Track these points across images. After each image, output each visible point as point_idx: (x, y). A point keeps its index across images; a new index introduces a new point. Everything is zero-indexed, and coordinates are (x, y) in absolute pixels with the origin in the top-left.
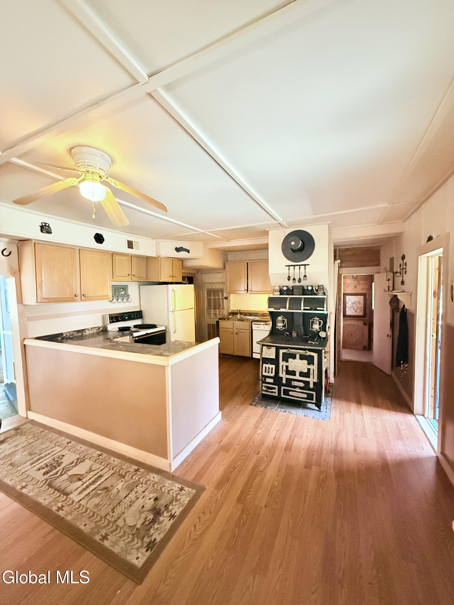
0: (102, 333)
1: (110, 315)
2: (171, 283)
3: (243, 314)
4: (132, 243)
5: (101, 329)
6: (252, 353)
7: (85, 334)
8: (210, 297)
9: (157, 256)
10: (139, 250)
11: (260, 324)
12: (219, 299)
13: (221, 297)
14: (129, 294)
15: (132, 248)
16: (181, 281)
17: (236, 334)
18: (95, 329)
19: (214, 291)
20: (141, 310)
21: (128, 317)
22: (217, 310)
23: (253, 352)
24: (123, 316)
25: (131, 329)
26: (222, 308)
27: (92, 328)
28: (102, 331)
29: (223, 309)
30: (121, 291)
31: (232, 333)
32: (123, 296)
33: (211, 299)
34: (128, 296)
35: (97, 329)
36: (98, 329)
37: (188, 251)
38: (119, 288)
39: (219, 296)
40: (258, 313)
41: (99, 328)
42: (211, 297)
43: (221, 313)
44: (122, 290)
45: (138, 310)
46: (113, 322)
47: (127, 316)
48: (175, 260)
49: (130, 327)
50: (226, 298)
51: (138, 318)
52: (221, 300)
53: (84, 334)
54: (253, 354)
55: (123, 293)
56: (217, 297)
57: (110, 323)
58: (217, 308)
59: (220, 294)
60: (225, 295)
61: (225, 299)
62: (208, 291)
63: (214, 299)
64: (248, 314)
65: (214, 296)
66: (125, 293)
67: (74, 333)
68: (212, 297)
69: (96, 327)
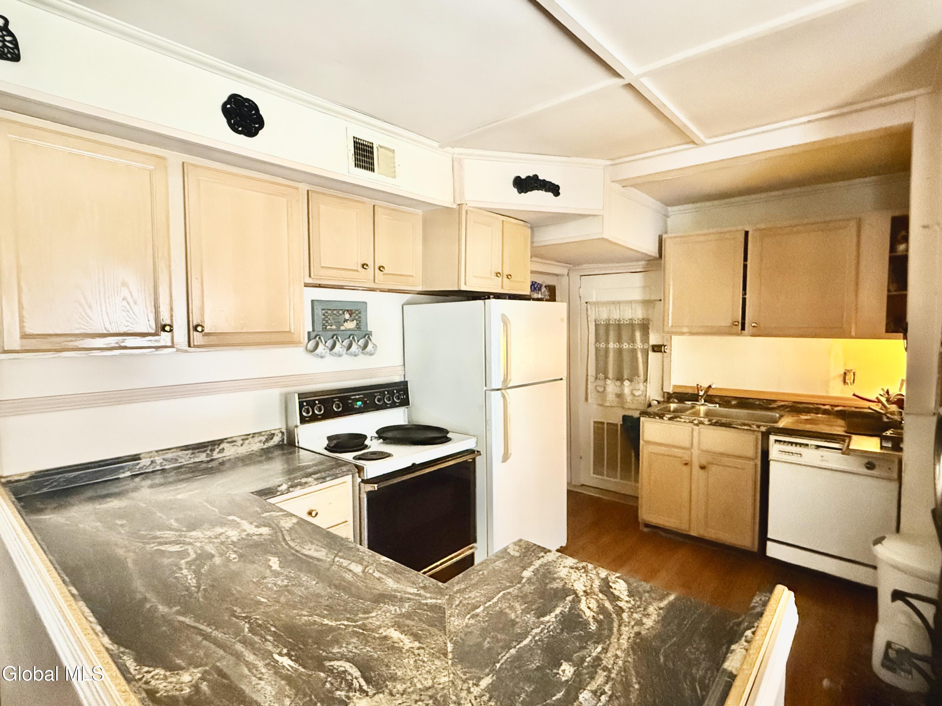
0: (277, 453)
1: (301, 395)
2: (498, 296)
3: (717, 400)
4: (372, 153)
5: (276, 440)
6: (763, 538)
7: (220, 455)
8: (602, 345)
9: (455, 206)
10: (394, 177)
11: (801, 445)
12: (633, 351)
13: (639, 345)
14: (369, 329)
15: (373, 170)
16: (526, 291)
17: (703, 468)
18: (257, 439)
19: (619, 325)
20: (406, 380)
21: (364, 403)
22: (627, 383)
23: (770, 536)
24: (348, 398)
25: (367, 442)
26: (642, 377)
27: (245, 438)
28: (280, 446)
29: (646, 380)
30: (346, 321)
31: (686, 464)
32: (351, 336)
33: (607, 350)
34: (367, 336)
35: (263, 438)
36: (267, 441)
37: (555, 190)
38: (338, 310)
39: (632, 340)
40: (775, 401)
41: (272, 436)
42: (607, 342)
43: (637, 393)
44: (347, 316)
45: (398, 379)
46: (314, 418)
47: (358, 400)
48: (510, 223)
49: (365, 437)
50: (657, 349)
51: (394, 405)
52: (639, 355)
53: (216, 455)
54: (769, 544)
55: (351, 325)
56: (625, 346)
57: (303, 420)
58: (625, 377)
59: (638, 335)
60: (654, 340)
61: (654, 351)
62: (596, 325)
63: (620, 352)
64: (734, 402)
65: (619, 340)
66: (358, 327)
67: (180, 453)
68: (611, 345)
69: (260, 433)
